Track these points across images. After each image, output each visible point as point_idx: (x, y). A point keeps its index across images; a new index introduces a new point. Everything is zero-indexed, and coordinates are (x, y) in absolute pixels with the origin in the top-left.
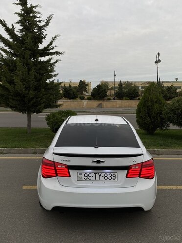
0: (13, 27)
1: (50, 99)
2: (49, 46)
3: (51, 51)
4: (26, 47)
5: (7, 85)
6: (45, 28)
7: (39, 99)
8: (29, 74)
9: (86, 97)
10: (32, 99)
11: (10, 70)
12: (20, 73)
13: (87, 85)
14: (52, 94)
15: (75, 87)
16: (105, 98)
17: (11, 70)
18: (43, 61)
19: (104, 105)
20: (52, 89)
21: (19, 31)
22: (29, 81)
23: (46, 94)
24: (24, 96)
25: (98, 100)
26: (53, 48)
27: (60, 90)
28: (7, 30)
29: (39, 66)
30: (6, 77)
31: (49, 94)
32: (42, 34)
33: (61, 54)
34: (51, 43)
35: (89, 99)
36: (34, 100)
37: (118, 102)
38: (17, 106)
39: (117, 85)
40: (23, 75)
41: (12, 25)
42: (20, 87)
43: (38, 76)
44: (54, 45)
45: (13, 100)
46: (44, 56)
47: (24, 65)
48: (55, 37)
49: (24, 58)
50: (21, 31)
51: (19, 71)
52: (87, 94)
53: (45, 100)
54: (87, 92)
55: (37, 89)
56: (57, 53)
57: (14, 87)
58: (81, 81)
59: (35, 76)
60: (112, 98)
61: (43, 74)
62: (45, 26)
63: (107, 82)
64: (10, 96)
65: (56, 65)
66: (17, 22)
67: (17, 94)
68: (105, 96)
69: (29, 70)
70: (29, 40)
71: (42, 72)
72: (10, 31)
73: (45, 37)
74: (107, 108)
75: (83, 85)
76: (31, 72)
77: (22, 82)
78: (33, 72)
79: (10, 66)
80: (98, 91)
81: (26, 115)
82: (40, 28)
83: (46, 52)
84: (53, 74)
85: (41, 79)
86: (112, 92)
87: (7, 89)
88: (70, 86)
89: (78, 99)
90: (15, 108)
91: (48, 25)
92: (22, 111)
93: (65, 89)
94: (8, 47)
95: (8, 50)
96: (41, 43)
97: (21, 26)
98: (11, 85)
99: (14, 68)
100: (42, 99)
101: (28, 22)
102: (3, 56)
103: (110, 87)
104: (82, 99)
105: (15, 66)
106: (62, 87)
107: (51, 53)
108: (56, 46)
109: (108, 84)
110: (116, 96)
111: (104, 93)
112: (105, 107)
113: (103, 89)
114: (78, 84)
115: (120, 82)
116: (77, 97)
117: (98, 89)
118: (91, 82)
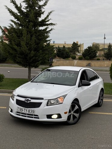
0: (21, 5)
1: (45, 58)
2: (46, 18)
3: (47, 23)
4: (29, 20)
5: (16, 47)
6: (44, 7)
7: (37, 58)
8: (31, 39)
9: (77, 57)
10: (33, 57)
11: (17, 36)
12: (25, 39)
13: (79, 46)
14: (46, 54)
15: (69, 48)
16: (95, 59)
17: (19, 37)
18: (41, 30)
19: (93, 64)
20: (47, 50)
21: (25, 8)
22: (31, 44)
23: (42, 54)
24: (27, 55)
25: (88, 60)
26: (49, 20)
27: (54, 51)
28: (17, 7)
29: (38, 34)
30: (15, 41)
31: (45, 54)
32: (41, 11)
33: (54, 25)
34: (48, 16)
35: (80, 59)
36: (34, 58)
37: (106, 62)
38: (21, 62)
39: (106, 47)
40: (27, 40)
41: (20, 4)
42: (24, 48)
43: (37, 41)
44: (49, 18)
45: (19, 57)
46: (42, 26)
47: (28, 33)
48: (51, 12)
49: (28, 27)
50: (27, 8)
51: (24, 37)
52: (79, 54)
53: (41, 58)
54: (79, 53)
55: (36, 50)
56: (51, 24)
57: (20, 49)
58: (74, 43)
59: (35, 41)
60: (101, 58)
61: (40, 39)
62: (43, 5)
63: (98, 44)
64: (17, 55)
65: (50, 32)
66: (24, 2)
67: (22, 53)
68: (95, 56)
69: (31, 36)
70: (32, 15)
71: (40, 38)
72: (18, 8)
73: (43, 13)
74: (95, 67)
75: (76, 46)
76: (32, 38)
77: (26, 45)
78: (34, 38)
79: (18, 34)
80: (89, 52)
81: (27, 69)
82: (40, 7)
83: (43, 23)
84: (48, 39)
85: (39, 43)
86: (102, 53)
87: (15, 50)
88: (64, 47)
89: (70, 58)
90: (20, 63)
91: (46, 5)
92: (25, 66)
93: (59, 49)
94: (16, 20)
95: (16, 22)
96: (40, 17)
97: (26, 4)
98: (18, 47)
99: (21, 35)
100: (39, 58)
101: (32, 2)
102: (13, 26)
103: (101, 48)
104: (74, 58)
105: (22, 34)
106: (56, 48)
107: (47, 24)
108: (51, 19)
109: (99, 46)
110: (105, 57)
111: (94, 54)
112: (93, 66)
113: (93, 50)
114: (72, 45)
115: (110, 44)
116: (70, 57)
117: (89, 50)
118: (83, 44)
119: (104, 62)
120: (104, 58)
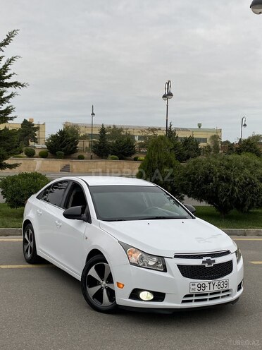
3: (7, 81)
6: (2, 48)
9: (37, 153)
13: (38, 129)
16: (73, 155)
19: (74, 167)
26: (10, 76)
33: (22, 86)
34: (5, 67)
35: (43, 155)
37: (99, 163)
39: (96, 132)
48: (12, 59)
52: (40, 146)
54: (37, 142)
56: (16, 84)
58: (25, 121)
60: (86, 155)
62: (2, 45)
63: (76, 126)
65: (9, 101)
68: (74, 150)
74: (79, 173)
75: (29, 129)
80: (61, 142)
86: (87, 144)
89: (23, 154)
103: (82, 134)
104: (31, 154)
107: (6, 83)
108: (14, 74)
109: (79, 129)
110: (94, 152)
111: (72, 146)
112: (75, 170)
113: (70, 138)
114: (20, 127)
115: (103, 126)
116: (21, 152)
117: (62, 138)
118: (44, 124)
119: (96, 163)
120: (92, 154)
